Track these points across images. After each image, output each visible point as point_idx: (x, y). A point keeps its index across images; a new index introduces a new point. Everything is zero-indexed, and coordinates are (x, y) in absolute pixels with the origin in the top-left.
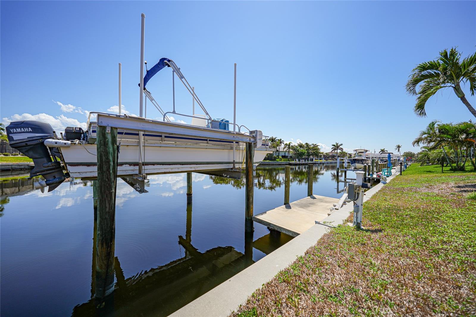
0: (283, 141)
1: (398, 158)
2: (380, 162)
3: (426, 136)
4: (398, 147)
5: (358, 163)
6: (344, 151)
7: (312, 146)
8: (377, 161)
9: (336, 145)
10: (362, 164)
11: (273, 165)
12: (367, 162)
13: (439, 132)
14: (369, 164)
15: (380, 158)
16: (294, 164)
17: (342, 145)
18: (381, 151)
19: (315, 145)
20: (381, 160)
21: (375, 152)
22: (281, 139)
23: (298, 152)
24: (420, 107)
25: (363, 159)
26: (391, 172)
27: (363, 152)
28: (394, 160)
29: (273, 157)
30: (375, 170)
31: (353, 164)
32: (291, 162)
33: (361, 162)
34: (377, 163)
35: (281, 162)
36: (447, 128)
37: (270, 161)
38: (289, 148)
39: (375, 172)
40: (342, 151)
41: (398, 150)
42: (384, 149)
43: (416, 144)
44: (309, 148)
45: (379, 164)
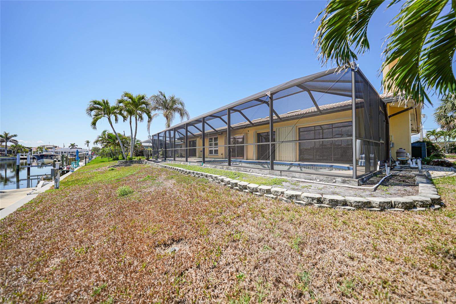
1: (87, 153)
2: (70, 157)
3: (101, 139)
4: (87, 143)
5: (46, 158)
6: (19, 144)
8: (66, 156)
9: (3, 135)
10: (52, 159)
12: (56, 157)
13: (108, 137)
14: (59, 159)
15: (69, 152)
17: (15, 136)
18: (71, 146)
20: (71, 155)
21: (64, 146)
24: (94, 124)
25: (52, 154)
26: (79, 164)
27: (52, 148)
28: (83, 154)
30: (65, 164)
31: (41, 160)
33: (50, 158)
34: (67, 158)
36: (111, 135)
39: (65, 165)
40: (16, 145)
41: (87, 145)
42: (74, 144)
43: (95, 143)
45: (69, 159)
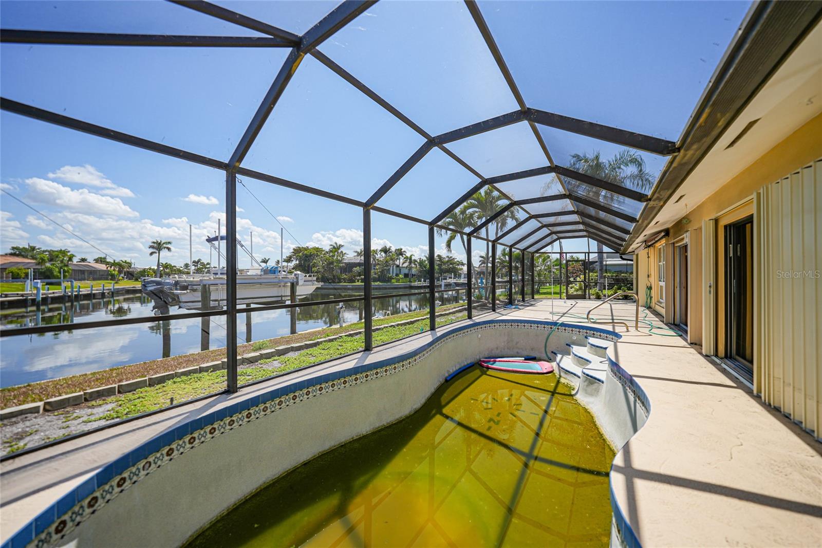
0: (404, 252)
7: (447, 259)
11: (386, 288)
16: (416, 286)
19: (451, 257)
22: (401, 249)
23: (424, 269)
29: (387, 276)
32: (413, 284)
35: (397, 284)
37: (381, 284)
38: (410, 263)
44: (442, 262)
